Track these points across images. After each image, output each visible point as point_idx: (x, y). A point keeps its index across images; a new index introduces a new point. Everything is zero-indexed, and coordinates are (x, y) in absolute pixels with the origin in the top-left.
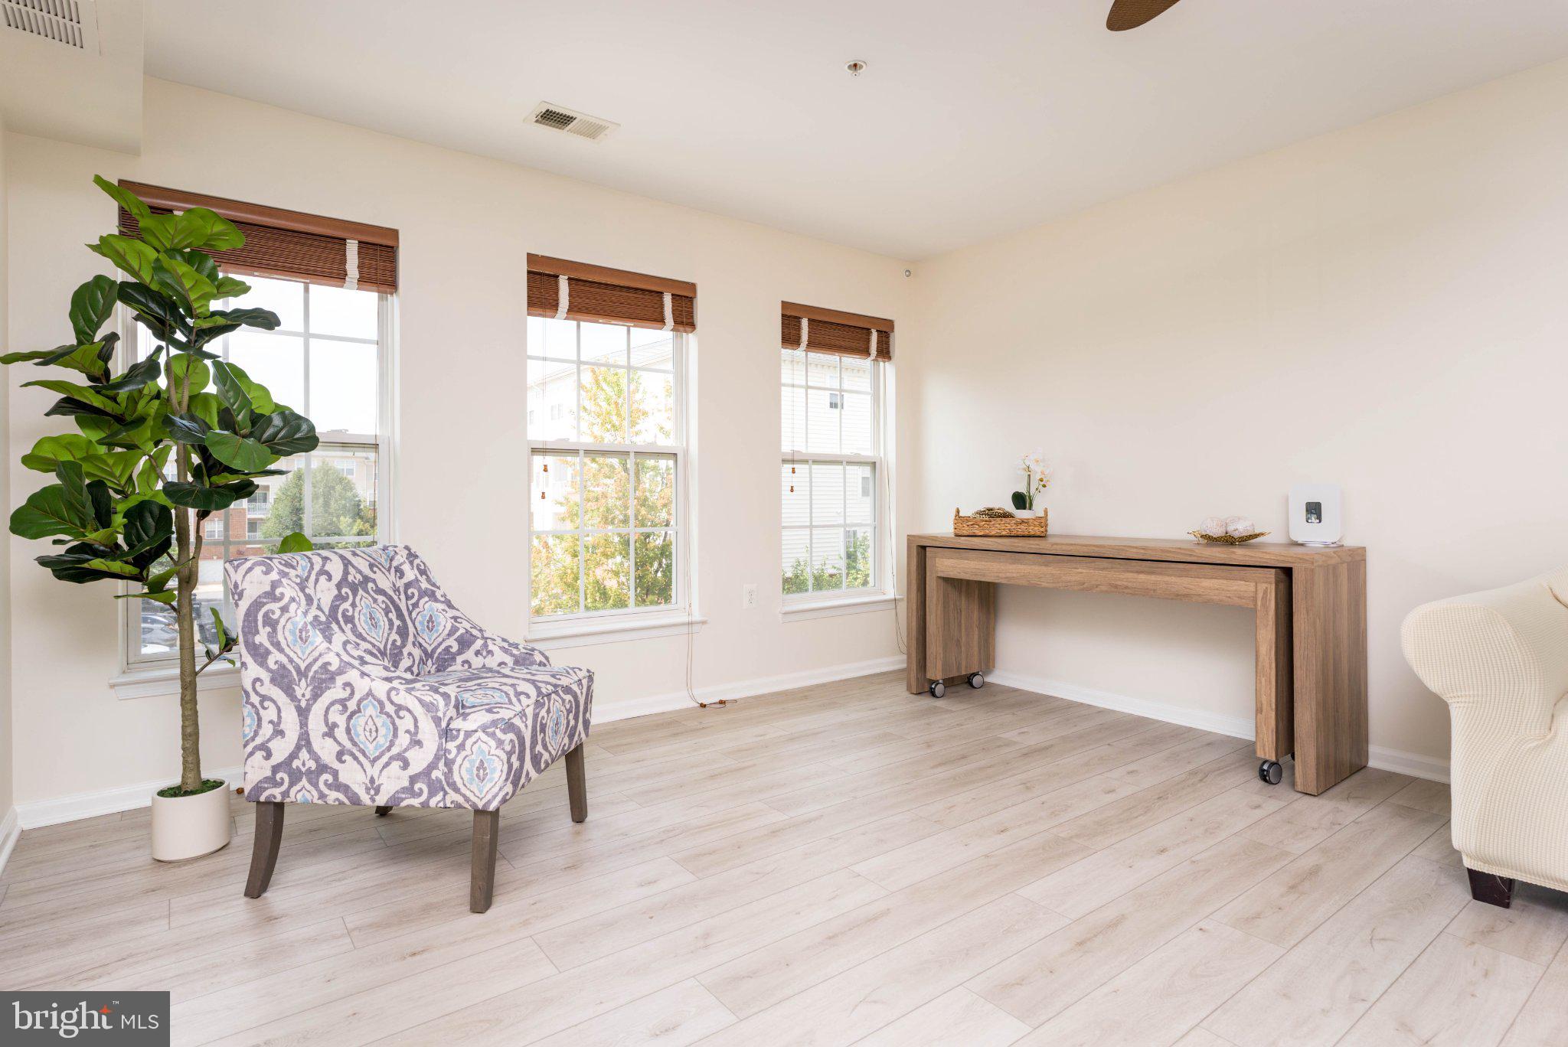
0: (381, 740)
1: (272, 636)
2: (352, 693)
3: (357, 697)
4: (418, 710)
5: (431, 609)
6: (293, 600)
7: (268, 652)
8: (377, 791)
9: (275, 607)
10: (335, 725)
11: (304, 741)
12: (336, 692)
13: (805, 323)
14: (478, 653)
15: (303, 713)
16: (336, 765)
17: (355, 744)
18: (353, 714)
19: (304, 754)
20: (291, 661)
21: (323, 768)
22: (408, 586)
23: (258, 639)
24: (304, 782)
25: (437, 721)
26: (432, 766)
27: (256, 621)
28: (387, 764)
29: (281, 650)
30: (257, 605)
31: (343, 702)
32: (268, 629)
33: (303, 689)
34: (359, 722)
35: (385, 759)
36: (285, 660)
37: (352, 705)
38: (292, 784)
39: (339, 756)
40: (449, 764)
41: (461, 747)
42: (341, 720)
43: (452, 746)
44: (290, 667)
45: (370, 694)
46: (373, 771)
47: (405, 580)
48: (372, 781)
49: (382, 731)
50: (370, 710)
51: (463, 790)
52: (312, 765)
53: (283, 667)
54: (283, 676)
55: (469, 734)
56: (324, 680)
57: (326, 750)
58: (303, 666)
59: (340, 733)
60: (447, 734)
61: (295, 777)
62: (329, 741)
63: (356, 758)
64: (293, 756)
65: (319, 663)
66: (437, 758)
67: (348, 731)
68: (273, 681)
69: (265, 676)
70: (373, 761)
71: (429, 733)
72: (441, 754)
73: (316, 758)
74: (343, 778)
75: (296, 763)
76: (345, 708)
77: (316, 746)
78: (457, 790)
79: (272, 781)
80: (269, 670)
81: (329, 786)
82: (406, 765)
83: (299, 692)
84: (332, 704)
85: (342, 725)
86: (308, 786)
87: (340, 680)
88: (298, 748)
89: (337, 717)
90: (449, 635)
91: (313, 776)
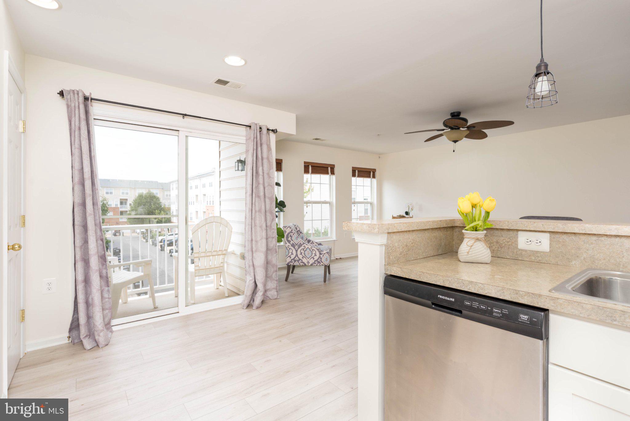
0: (310, 255)
1: (291, 239)
2: (305, 248)
3: (306, 248)
4: (316, 250)
5: (302, 235)
6: (294, 233)
7: (291, 241)
8: (309, 263)
9: (292, 234)
10: (302, 253)
11: (297, 255)
12: (302, 247)
13: (357, 171)
14: (311, 243)
15: (297, 251)
16: (302, 259)
17: (305, 256)
18: (305, 251)
19: (297, 257)
20: (295, 243)
21: (300, 259)
22: (298, 231)
23: (289, 239)
24: (297, 262)
25: (319, 252)
26: (318, 259)
27: (288, 236)
28: (311, 259)
29: (293, 241)
30: (289, 234)
31: (303, 249)
32: (291, 237)
33: (297, 247)
34: (306, 252)
35: (310, 258)
36: (293, 242)
37: (305, 249)
38: (294, 262)
39: (303, 258)
40: (321, 258)
41: (323, 256)
42: (303, 252)
43: (321, 256)
44: (294, 243)
45: (308, 247)
46: (308, 260)
47: (297, 230)
48: (308, 261)
49: (310, 253)
50: (308, 250)
51: (324, 262)
52: (298, 259)
53: (293, 243)
54: (293, 245)
55: (324, 254)
56: (300, 245)
57: (300, 257)
58: (297, 243)
59: (303, 254)
60: (320, 254)
61: (295, 261)
62: (301, 255)
63: (306, 258)
64: (295, 258)
65: (299, 243)
66: (319, 258)
67: (304, 253)
68: (291, 246)
69: (290, 245)
70: (308, 258)
71: (318, 253)
72: (320, 257)
73: (299, 258)
74: (303, 261)
75: (295, 259)
76: (304, 250)
77: (299, 256)
78: (322, 263)
79: (291, 262)
80: (291, 244)
81: (301, 262)
82: (314, 259)
83: (296, 248)
84: (301, 249)
85: (303, 253)
86: (297, 263)
87: (303, 246)
88: (296, 256)
89: (302, 251)
90: (306, 240)
91: (298, 261)
